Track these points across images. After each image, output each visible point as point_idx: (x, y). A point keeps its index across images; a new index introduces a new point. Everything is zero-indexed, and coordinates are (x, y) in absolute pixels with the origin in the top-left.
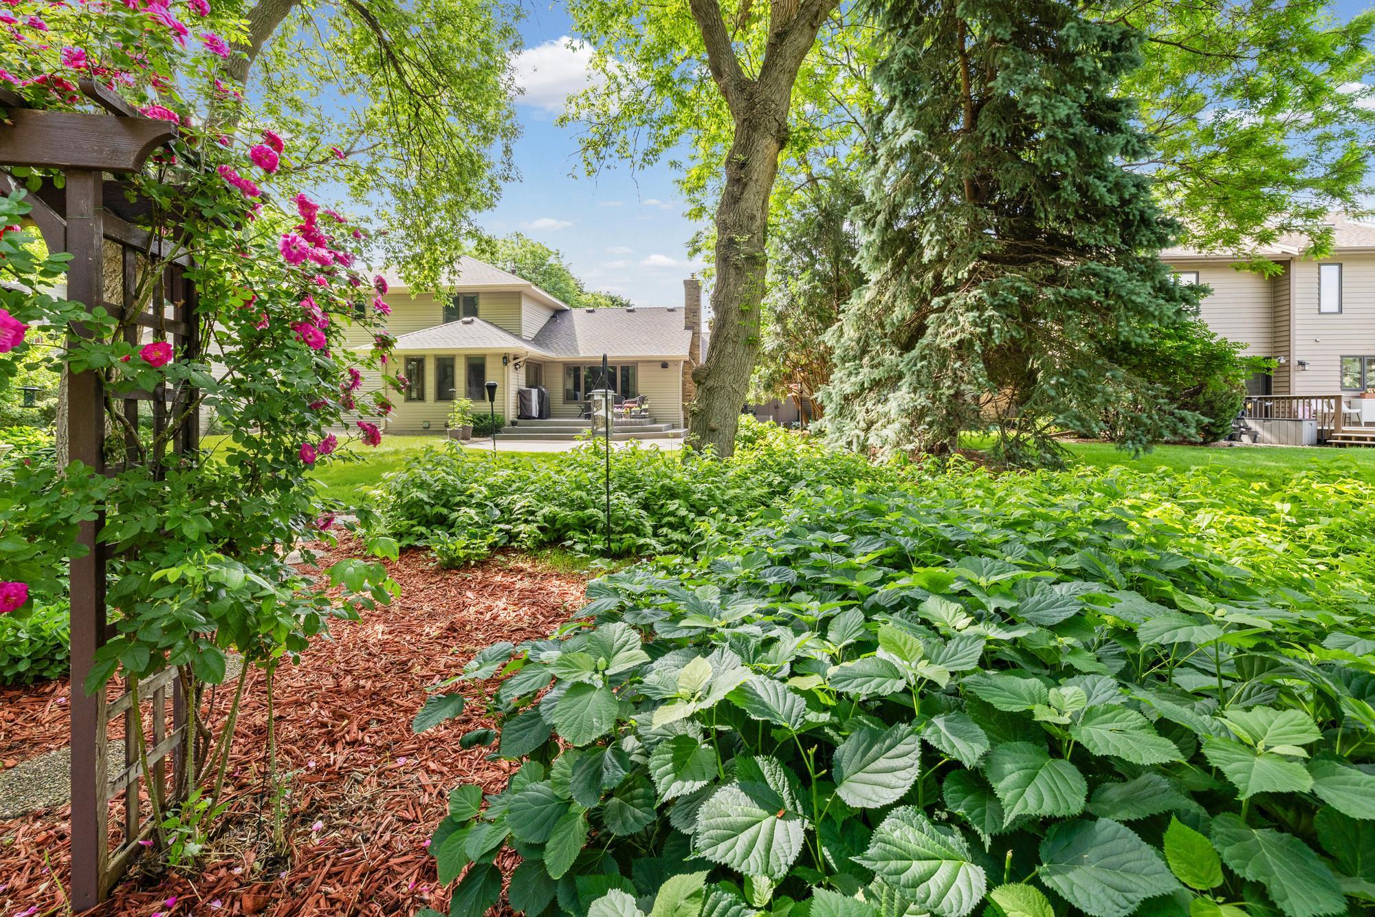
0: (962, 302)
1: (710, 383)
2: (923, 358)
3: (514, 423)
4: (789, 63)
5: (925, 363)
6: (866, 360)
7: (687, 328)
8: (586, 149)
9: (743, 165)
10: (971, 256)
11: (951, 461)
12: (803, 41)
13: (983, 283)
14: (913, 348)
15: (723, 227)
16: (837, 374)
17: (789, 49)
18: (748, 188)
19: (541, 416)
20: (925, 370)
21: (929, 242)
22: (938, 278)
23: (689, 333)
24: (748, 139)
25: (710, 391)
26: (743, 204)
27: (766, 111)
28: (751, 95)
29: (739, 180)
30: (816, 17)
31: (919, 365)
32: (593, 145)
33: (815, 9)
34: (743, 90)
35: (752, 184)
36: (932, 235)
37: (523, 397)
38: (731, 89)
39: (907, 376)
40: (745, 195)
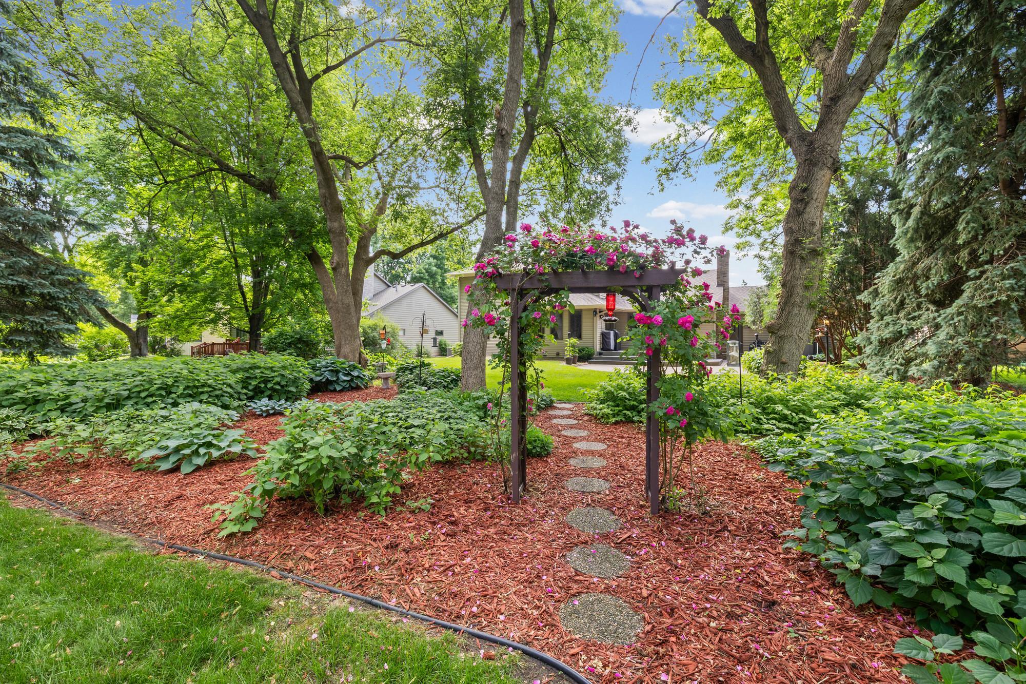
0: (999, 273)
1: (781, 333)
2: (960, 314)
3: (600, 354)
4: (842, 117)
5: (962, 317)
6: (901, 315)
7: (718, 285)
8: (661, 176)
9: (805, 190)
10: (1007, 238)
11: (989, 390)
12: (853, 100)
13: (1020, 257)
14: (950, 305)
15: (788, 231)
16: (873, 325)
17: (841, 107)
18: (810, 205)
19: (615, 349)
20: (962, 324)
21: (964, 228)
22: (973, 253)
23: (721, 289)
24: (809, 172)
25: (781, 338)
26: (806, 216)
27: (824, 152)
28: (811, 143)
29: (802, 200)
30: (865, 84)
31: (956, 320)
32: (666, 172)
33: (864, 78)
34: (804, 140)
35: (813, 202)
36: (968, 223)
37: (605, 336)
38: (794, 140)
39: (944, 326)
40: (808, 210)
